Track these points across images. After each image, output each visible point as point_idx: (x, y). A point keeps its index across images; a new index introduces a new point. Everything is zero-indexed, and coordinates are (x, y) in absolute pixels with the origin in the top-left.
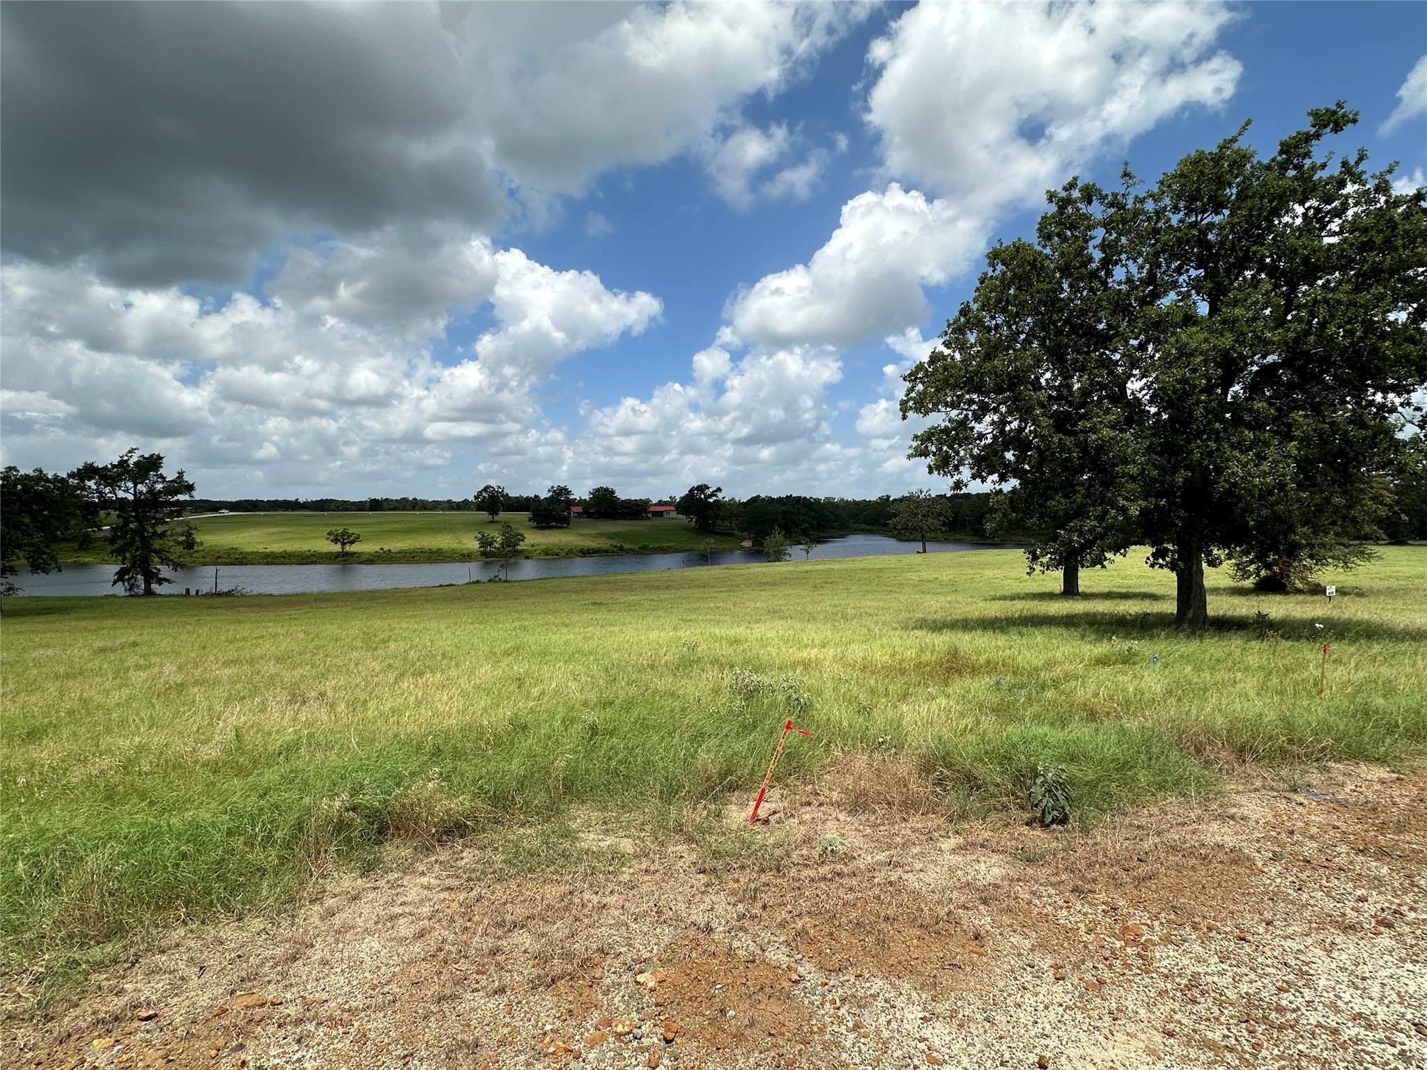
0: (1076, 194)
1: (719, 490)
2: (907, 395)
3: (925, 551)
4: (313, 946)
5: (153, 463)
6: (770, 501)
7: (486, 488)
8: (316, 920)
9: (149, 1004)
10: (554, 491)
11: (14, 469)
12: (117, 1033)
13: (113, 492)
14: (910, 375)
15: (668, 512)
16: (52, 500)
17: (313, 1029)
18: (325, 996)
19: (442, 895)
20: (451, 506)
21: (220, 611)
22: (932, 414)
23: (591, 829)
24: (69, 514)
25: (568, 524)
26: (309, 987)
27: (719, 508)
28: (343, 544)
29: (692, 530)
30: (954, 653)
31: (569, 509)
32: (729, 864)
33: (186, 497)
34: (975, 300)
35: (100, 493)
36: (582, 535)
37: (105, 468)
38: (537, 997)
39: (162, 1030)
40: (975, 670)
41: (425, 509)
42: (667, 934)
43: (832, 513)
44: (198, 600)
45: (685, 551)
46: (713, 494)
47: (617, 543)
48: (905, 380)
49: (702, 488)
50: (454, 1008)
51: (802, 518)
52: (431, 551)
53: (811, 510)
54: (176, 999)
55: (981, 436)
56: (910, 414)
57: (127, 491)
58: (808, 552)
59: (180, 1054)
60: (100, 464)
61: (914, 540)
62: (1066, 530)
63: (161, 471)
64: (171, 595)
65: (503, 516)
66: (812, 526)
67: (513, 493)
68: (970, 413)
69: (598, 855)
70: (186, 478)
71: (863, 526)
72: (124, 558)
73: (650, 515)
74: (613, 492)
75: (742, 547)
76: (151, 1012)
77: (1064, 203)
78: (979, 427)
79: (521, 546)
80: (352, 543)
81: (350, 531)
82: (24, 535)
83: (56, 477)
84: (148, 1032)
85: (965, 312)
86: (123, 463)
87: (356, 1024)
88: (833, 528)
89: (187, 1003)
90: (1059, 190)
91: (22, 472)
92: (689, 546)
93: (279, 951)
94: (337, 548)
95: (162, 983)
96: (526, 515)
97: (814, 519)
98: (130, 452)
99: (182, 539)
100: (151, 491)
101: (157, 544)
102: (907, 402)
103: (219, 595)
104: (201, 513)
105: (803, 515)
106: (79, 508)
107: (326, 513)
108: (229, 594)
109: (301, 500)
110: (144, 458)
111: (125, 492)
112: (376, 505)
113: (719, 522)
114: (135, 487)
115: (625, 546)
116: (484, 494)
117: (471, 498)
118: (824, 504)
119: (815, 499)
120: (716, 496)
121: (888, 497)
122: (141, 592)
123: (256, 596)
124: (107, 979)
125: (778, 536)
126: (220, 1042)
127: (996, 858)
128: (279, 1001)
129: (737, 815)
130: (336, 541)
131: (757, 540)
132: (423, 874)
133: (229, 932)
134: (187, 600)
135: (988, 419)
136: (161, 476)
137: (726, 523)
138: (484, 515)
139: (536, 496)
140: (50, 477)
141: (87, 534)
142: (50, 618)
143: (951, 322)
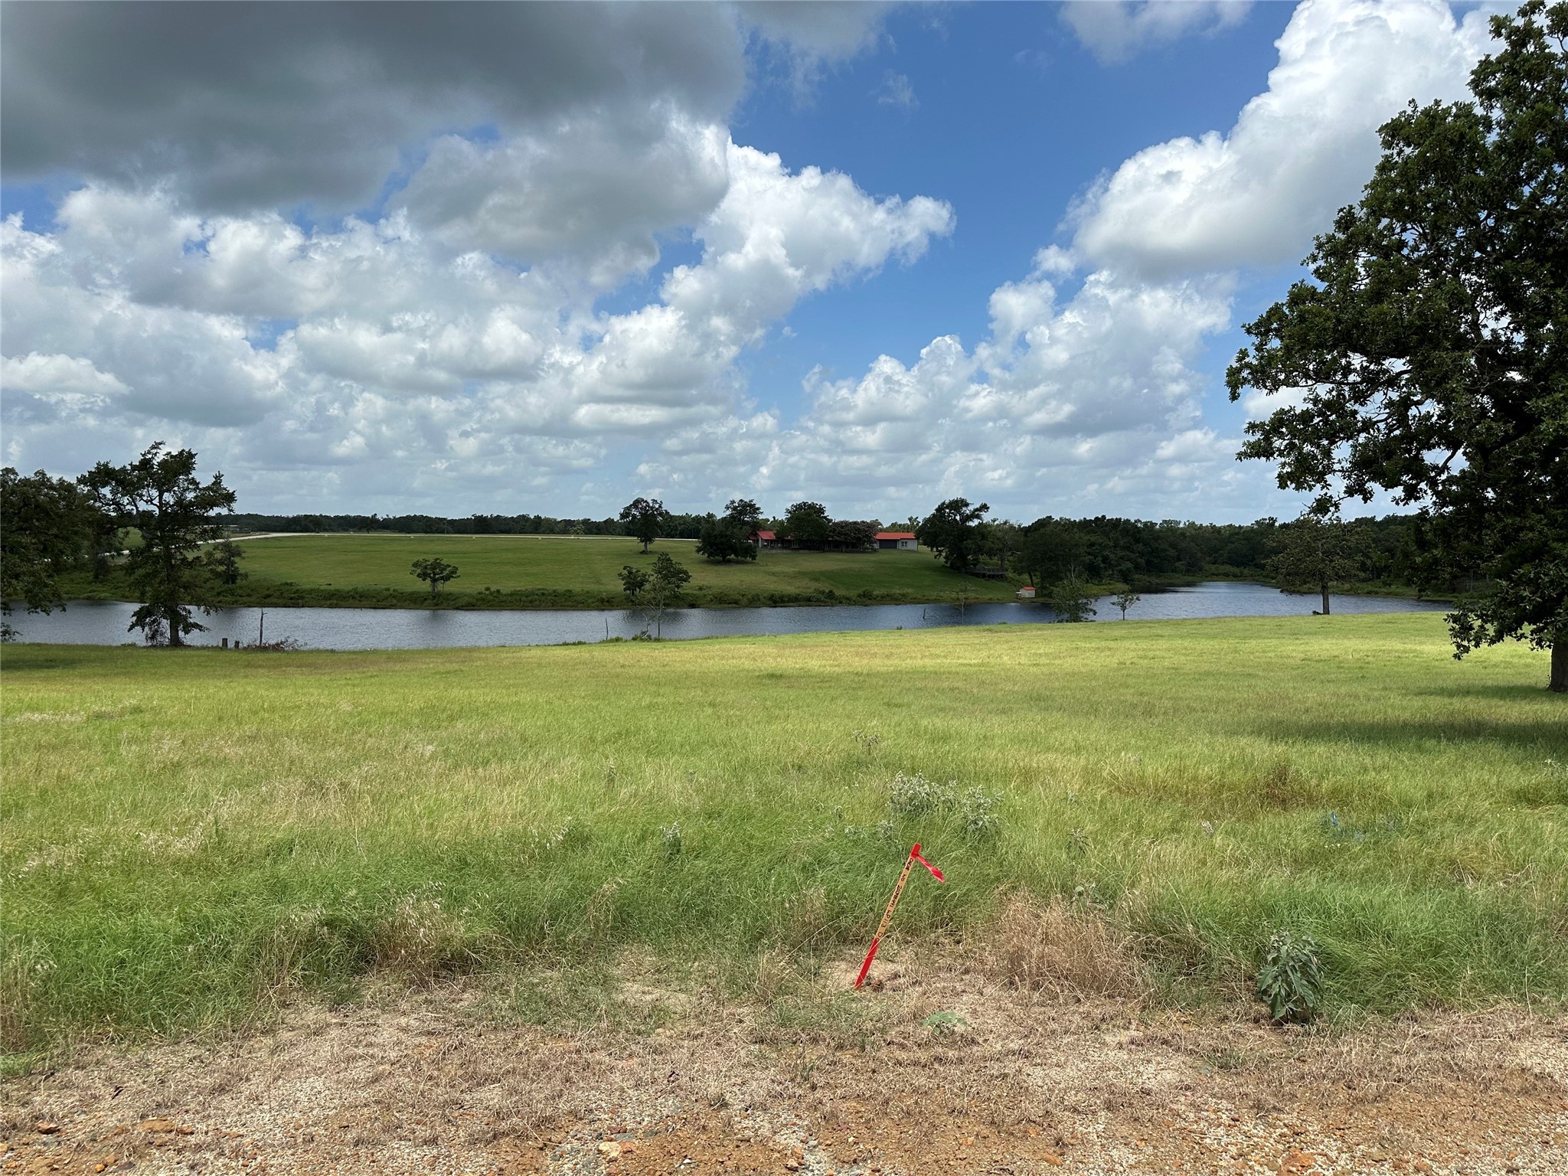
0: (1541, 20)
1: (984, 507)
2: (1240, 360)
3: (1326, 611)
4: (248, 1080)
5: (183, 462)
6: (1068, 526)
7: (637, 503)
8: (263, 1054)
9: (52, 1117)
10: (735, 508)
11: (12, 471)
12: (13, 1141)
13: (134, 503)
14: (1257, 325)
15: (905, 541)
16: (57, 514)
17: (212, 1158)
18: (243, 1131)
19: (419, 1040)
20: (590, 527)
21: (261, 671)
22: (1283, 389)
23: (638, 978)
24: (76, 533)
25: (754, 557)
26: (228, 1121)
27: (984, 537)
28: (434, 581)
29: (941, 570)
30: (1281, 774)
31: (756, 535)
32: (796, 1034)
33: (224, 511)
34: (1363, 204)
35: (118, 504)
36: (774, 574)
37: (124, 469)
38: (472, 1153)
39: (59, 1144)
40: (1311, 800)
41: (552, 531)
42: (669, 1105)
43: (1173, 546)
44: (236, 655)
45: (928, 601)
46: (975, 515)
47: (825, 587)
48: (1249, 331)
49: (958, 505)
50: (372, 1154)
51: (1120, 553)
52: (555, 594)
53: (1137, 541)
54: (83, 1116)
55: (1368, 425)
56: (1245, 390)
57: (150, 501)
58: (1124, 608)
59: (66, 1164)
60: (116, 465)
61: (1310, 592)
62: (1510, 579)
63: (194, 474)
64: (203, 648)
65: (660, 543)
66: (1137, 567)
67: (676, 510)
68: (1347, 388)
69: (632, 1011)
70: (224, 484)
71: (1228, 568)
72: (143, 594)
73: (876, 546)
74: (821, 510)
75: (1018, 599)
76: (52, 1125)
77: (1521, 37)
78: (1364, 412)
79: (686, 588)
80: (447, 578)
81: (445, 562)
82: (22, 560)
83: (61, 481)
84: (45, 1144)
85: (1346, 221)
86: (145, 464)
87: (259, 1159)
88: (1174, 571)
89: (93, 1122)
90: (1513, 14)
91: (21, 476)
92: (934, 595)
93: (208, 1081)
94: (425, 586)
95: (72, 1099)
96: (694, 542)
97: (1142, 554)
98: (153, 447)
99: (221, 568)
100: (180, 502)
101: (186, 574)
102: (1239, 370)
103: (263, 648)
104: (248, 533)
105: (1124, 548)
106: (90, 524)
107: (412, 536)
108: (277, 648)
109: (379, 517)
110: (172, 457)
111: (149, 501)
112: (482, 525)
113: (983, 558)
114: (161, 496)
115: (837, 593)
116: (634, 512)
117: (617, 518)
118: (1160, 531)
119: (1145, 524)
120: (978, 517)
121: (1273, 520)
122: (167, 641)
123: (311, 652)
124: (18, 1090)
125: (1074, 581)
126: (110, 1159)
127: (1177, 1060)
128: (189, 1130)
129: (842, 975)
130: (424, 576)
131: (1043, 588)
132: (404, 1013)
133: (160, 1057)
134: (223, 655)
135: (1378, 397)
136: (193, 482)
137: (995, 560)
138: (633, 542)
139: (710, 516)
140: (54, 481)
141: (104, 560)
142: (52, 673)
143: (1323, 240)
